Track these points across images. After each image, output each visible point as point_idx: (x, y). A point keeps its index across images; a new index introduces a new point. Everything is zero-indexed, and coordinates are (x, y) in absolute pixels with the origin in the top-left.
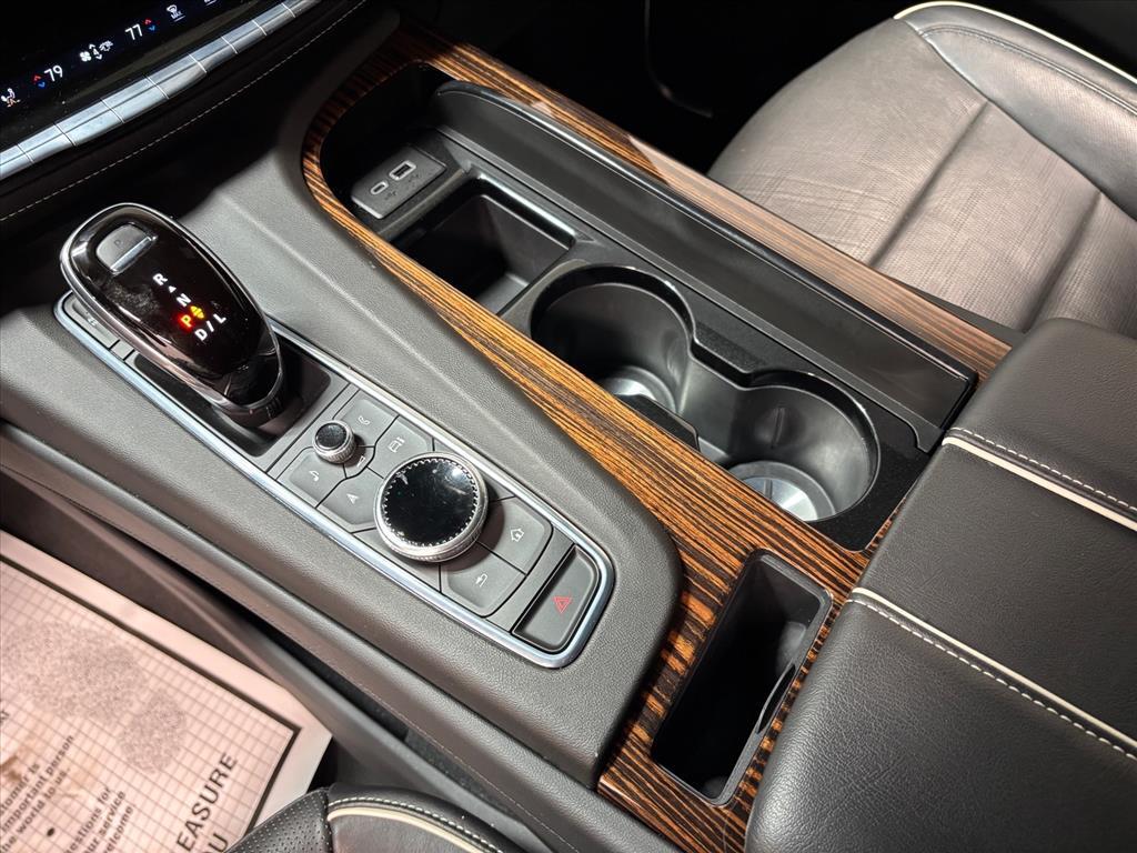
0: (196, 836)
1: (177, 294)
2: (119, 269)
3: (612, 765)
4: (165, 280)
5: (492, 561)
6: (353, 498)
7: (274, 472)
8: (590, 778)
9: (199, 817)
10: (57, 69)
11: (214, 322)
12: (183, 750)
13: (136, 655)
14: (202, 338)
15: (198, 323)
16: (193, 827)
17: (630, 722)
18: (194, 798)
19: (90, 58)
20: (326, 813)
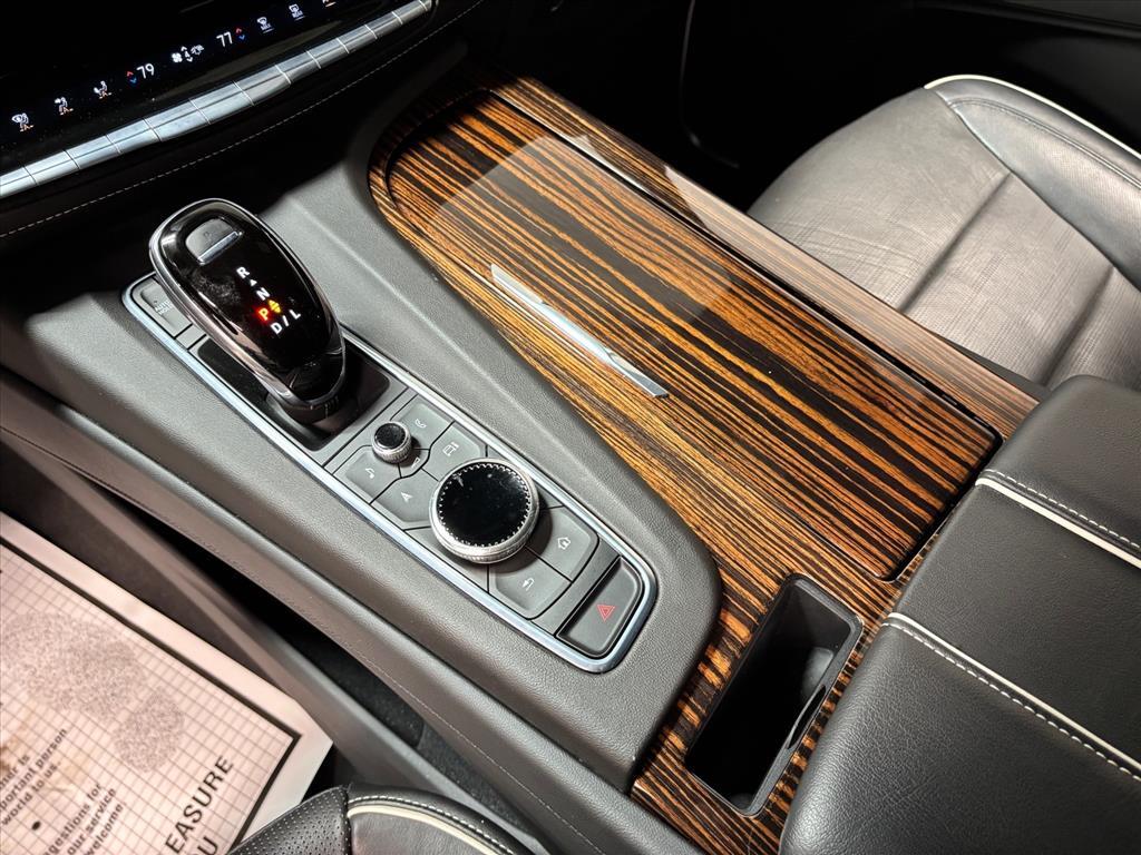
0: (186, 839)
1: (257, 287)
2: (206, 260)
3: (647, 770)
4: (248, 274)
5: (538, 566)
6: (406, 497)
7: (331, 467)
8: (624, 781)
9: (191, 819)
10: (149, 67)
11: (290, 318)
12: (178, 752)
13: (137, 652)
14: (277, 332)
15: (274, 317)
16: (183, 829)
17: (666, 730)
18: (187, 800)
19: (181, 60)
20: (346, 809)
